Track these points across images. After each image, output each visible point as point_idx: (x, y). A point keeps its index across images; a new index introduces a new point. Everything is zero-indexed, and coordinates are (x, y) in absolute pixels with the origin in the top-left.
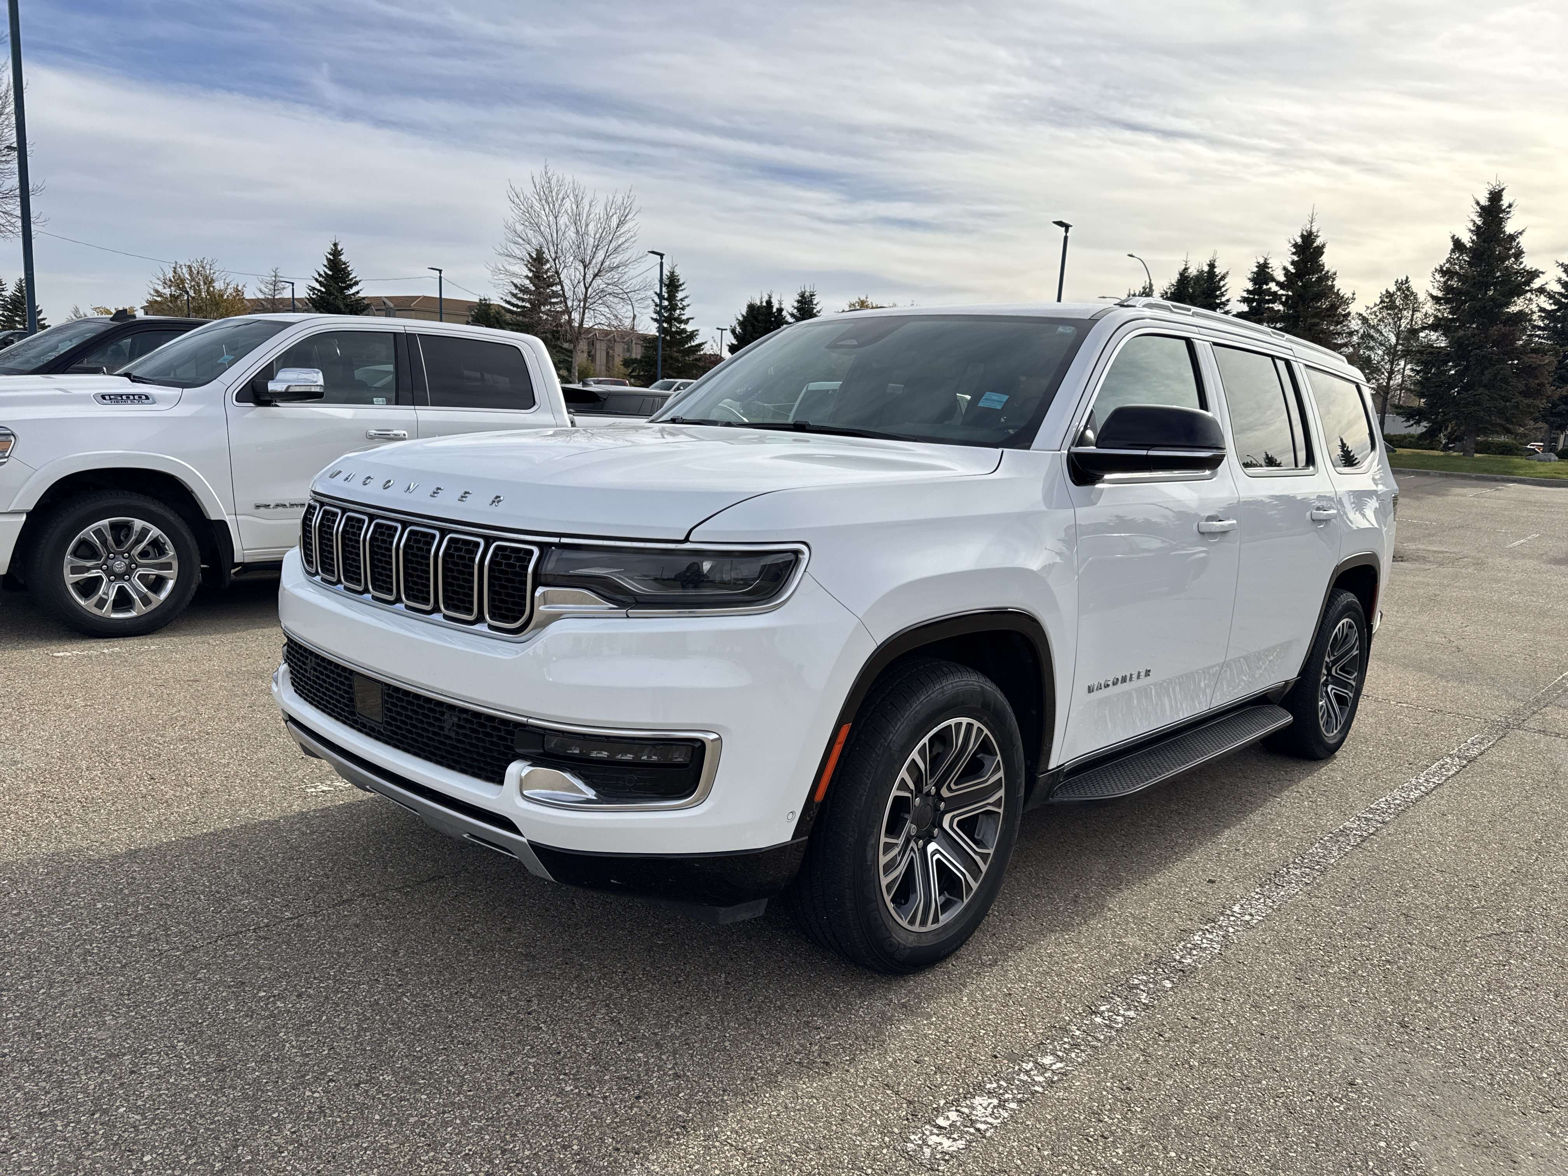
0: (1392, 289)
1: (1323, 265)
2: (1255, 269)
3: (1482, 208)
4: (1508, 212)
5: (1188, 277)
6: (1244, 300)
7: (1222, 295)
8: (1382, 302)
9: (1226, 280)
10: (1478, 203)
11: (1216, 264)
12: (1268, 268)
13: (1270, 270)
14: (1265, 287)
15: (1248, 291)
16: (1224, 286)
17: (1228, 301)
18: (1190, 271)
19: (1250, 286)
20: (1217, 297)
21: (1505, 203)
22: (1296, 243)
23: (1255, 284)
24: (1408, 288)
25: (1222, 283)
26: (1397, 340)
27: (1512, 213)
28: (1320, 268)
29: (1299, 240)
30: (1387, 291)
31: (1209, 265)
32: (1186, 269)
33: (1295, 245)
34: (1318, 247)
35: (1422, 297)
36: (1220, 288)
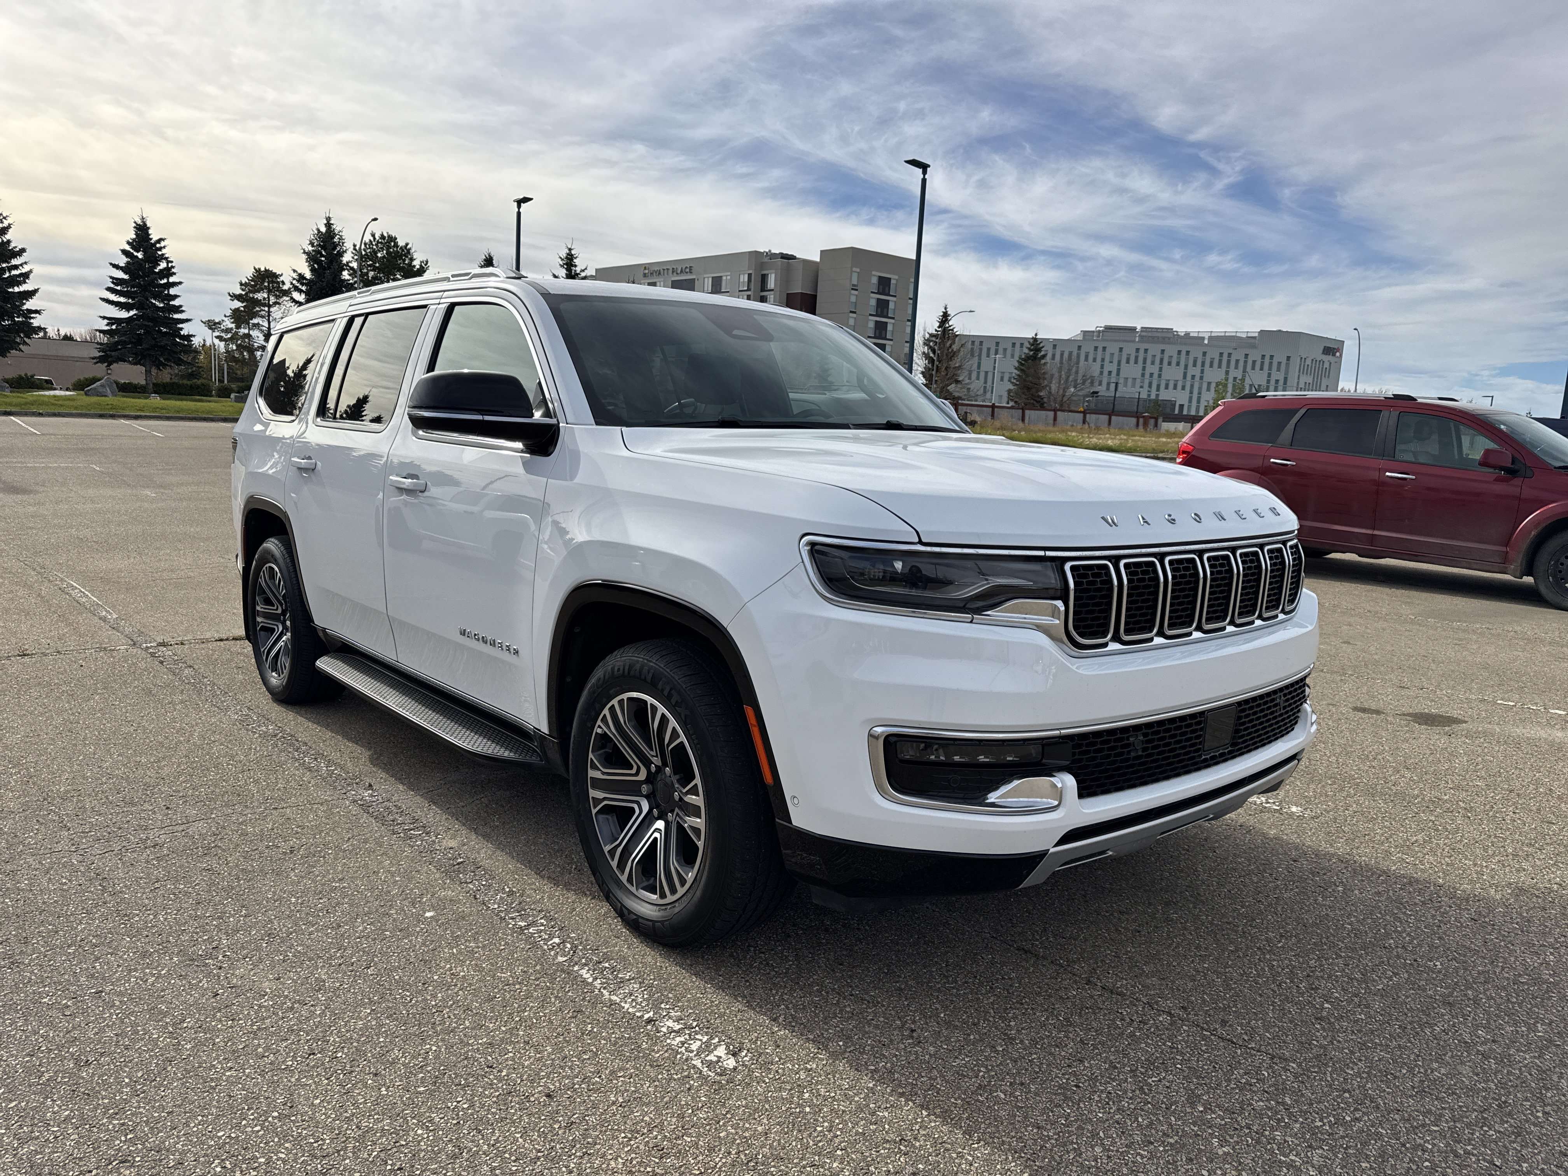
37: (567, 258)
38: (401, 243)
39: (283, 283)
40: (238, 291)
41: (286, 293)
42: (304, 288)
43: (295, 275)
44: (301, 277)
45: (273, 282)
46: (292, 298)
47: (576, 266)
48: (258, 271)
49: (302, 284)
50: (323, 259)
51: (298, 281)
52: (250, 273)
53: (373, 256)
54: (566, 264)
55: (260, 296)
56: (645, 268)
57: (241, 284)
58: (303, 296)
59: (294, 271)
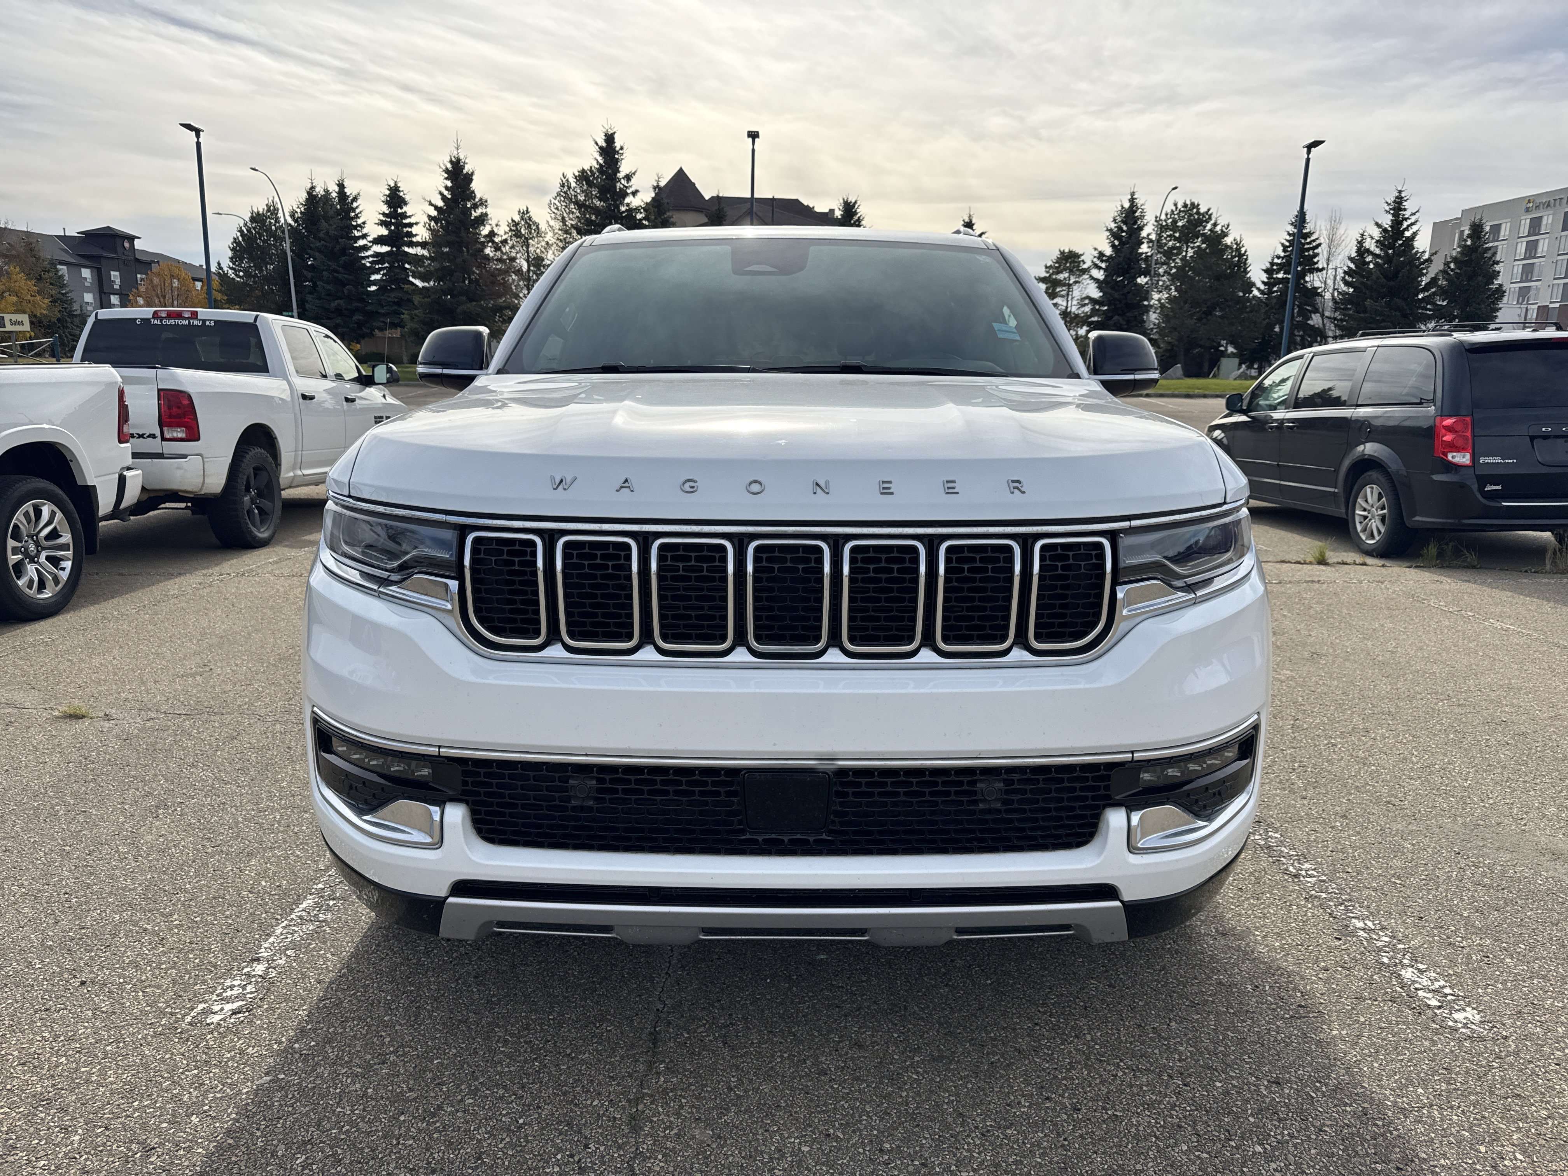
0: (517, 218)
1: (473, 192)
2: (388, 192)
3: (601, 148)
4: (622, 154)
5: (316, 196)
6: (382, 223)
7: (357, 217)
8: (511, 230)
9: (359, 202)
10: (596, 143)
11: (345, 184)
12: (399, 191)
13: (401, 194)
14: (399, 211)
15: (384, 214)
16: (357, 207)
17: (364, 223)
18: (317, 190)
19: (385, 209)
20: (352, 219)
21: (618, 145)
22: (447, 169)
23: (390, 207)
24: (530, 218)
25: (355, 205)
26: (529, 266)
27: (625, 155)
28: (471, 195)
29: (449, 166)
30: (513, 221)
31: (338, 185)
32: (313, 188)
33: (447, 171)
34: (467, 173)
35: (543, 227)
36: (354, 210)
37: (1395, 202)
38: (1203, 210)
39: (1084, 263)
40: (1043, 274)
41: (1084, 271)
42: (1103, 265)
43: (1096, 254)
44: (1101, 255)
45: (1074, 262)
46: (1091, 276)
47: (1405, 210)
48: (1062, 253)
49: (1102, 261)
50: (1124, 234)
51: (1099, 258)
52: (1056, 254)
53: (1174, 226)
54: (1393, 209)
55: (1061, 276)
56: (1529, 202)
57: (1046, 267)
58: (1102, 272)
59: (1096, 249)
